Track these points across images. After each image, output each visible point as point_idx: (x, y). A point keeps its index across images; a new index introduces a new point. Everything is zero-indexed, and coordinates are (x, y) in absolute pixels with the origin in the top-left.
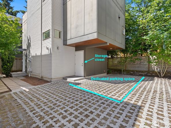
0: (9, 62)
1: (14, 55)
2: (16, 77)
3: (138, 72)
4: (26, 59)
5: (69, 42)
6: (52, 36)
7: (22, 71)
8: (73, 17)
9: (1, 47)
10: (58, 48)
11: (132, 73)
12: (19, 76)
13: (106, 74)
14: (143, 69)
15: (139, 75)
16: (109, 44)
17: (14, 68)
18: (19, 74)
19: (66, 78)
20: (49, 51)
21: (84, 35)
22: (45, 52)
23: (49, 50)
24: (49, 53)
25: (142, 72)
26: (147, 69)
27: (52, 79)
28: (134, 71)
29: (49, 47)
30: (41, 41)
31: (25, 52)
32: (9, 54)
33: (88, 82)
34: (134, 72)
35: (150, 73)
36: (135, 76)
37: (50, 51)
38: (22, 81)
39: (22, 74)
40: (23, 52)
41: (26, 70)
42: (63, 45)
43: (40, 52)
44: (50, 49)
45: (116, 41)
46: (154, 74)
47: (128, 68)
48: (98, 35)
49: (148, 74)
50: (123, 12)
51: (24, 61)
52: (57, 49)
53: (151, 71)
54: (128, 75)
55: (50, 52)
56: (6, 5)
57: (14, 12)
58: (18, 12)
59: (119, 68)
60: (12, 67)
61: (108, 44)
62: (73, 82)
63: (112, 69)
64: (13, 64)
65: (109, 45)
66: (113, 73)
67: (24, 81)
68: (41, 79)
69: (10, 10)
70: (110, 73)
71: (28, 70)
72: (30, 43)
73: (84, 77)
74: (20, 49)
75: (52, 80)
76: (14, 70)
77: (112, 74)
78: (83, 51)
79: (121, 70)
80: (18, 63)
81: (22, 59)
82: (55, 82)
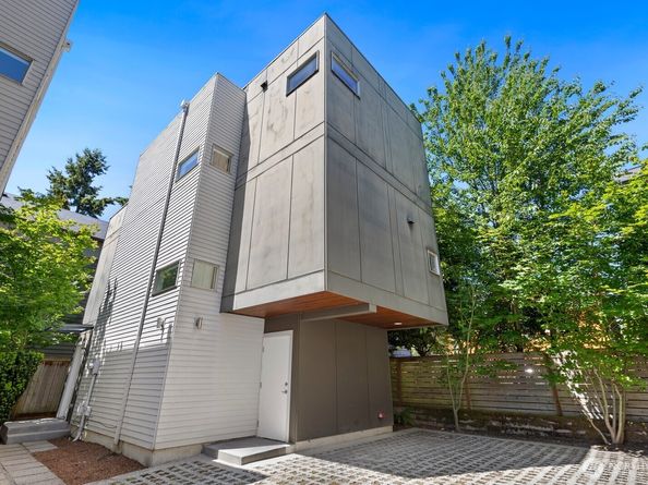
0: (15, 376)
1: (45, 347)
2: (20, 442)
3: (520, 422)
4: (84, 362)
5: (239, 303)
6: (183, 280)
7: (53, 414)
8: (259, 222)
9: (3, 317)
10: (197, 325)
11: (494, 424)
12: (31, 440)
13: (390, 428)
14: (537, 406)
15: (523, 432)
16: (378, 307)
17: (27, 403)
18: (37, 428)
19: (213, 447)
20: (165, 336)
21: (287, 280)
22: (153, 338)
23: (166, 331)
24: (165, 341)
25: (534, 419)
26: (550, 407)
27: (153, 450)
28: (500, 414)
29: (168, 320)
30: (148, 298)
31: (88, 335)
32: (29, 343)
33: (297, 470)
34: (504, 421)
35: (566, 427)
36: (507, 441)
37: (169, 332)
38: (34, 460)
39: (49, 427)
40: (82, 336)
41: (71, 411)
42: (221, 312)
43: (135, 337)
44: (170, 327)
45: (404, 297)
46: (583, 432)
47: (479, 404)
48: (328, 280)
49: (560, 428)
50: (423, 206)
51: (73, 371)
52: (192, 326)
53: (570, 418)
54: (482, 433)
55: (169, 338)
56: (79, 184)
57: (97, 203)
58: (111, 202)
59: (442, 401)
60: (17, 397)
61: (373, 309)
62: (238, 466)
63: (417, 407)
64: (25, 387)
65: (375, 311)
66: (420, 426)
67: (42, 462)
68: (114, 454)
69: (88, 197)
70: (411, 426)
71: (78, 410)
72: (111, 306)
73: (291, 442)
74: (73, 327)
75: (156, 458)
76: (24, 410)
77: (417, 429)
78: (291, 331)
79: (451, 411)
80: (50, 381)
81: (69, 363)
82: (165, 468)
